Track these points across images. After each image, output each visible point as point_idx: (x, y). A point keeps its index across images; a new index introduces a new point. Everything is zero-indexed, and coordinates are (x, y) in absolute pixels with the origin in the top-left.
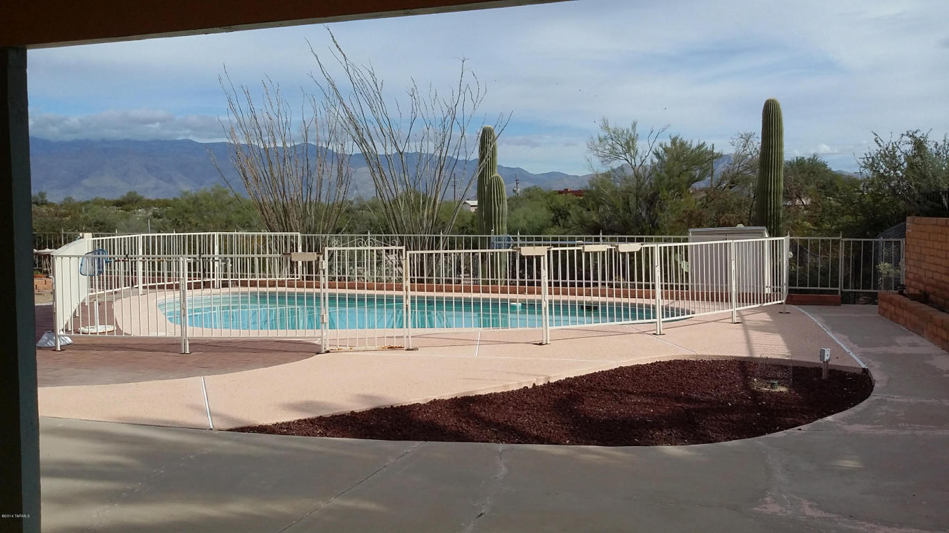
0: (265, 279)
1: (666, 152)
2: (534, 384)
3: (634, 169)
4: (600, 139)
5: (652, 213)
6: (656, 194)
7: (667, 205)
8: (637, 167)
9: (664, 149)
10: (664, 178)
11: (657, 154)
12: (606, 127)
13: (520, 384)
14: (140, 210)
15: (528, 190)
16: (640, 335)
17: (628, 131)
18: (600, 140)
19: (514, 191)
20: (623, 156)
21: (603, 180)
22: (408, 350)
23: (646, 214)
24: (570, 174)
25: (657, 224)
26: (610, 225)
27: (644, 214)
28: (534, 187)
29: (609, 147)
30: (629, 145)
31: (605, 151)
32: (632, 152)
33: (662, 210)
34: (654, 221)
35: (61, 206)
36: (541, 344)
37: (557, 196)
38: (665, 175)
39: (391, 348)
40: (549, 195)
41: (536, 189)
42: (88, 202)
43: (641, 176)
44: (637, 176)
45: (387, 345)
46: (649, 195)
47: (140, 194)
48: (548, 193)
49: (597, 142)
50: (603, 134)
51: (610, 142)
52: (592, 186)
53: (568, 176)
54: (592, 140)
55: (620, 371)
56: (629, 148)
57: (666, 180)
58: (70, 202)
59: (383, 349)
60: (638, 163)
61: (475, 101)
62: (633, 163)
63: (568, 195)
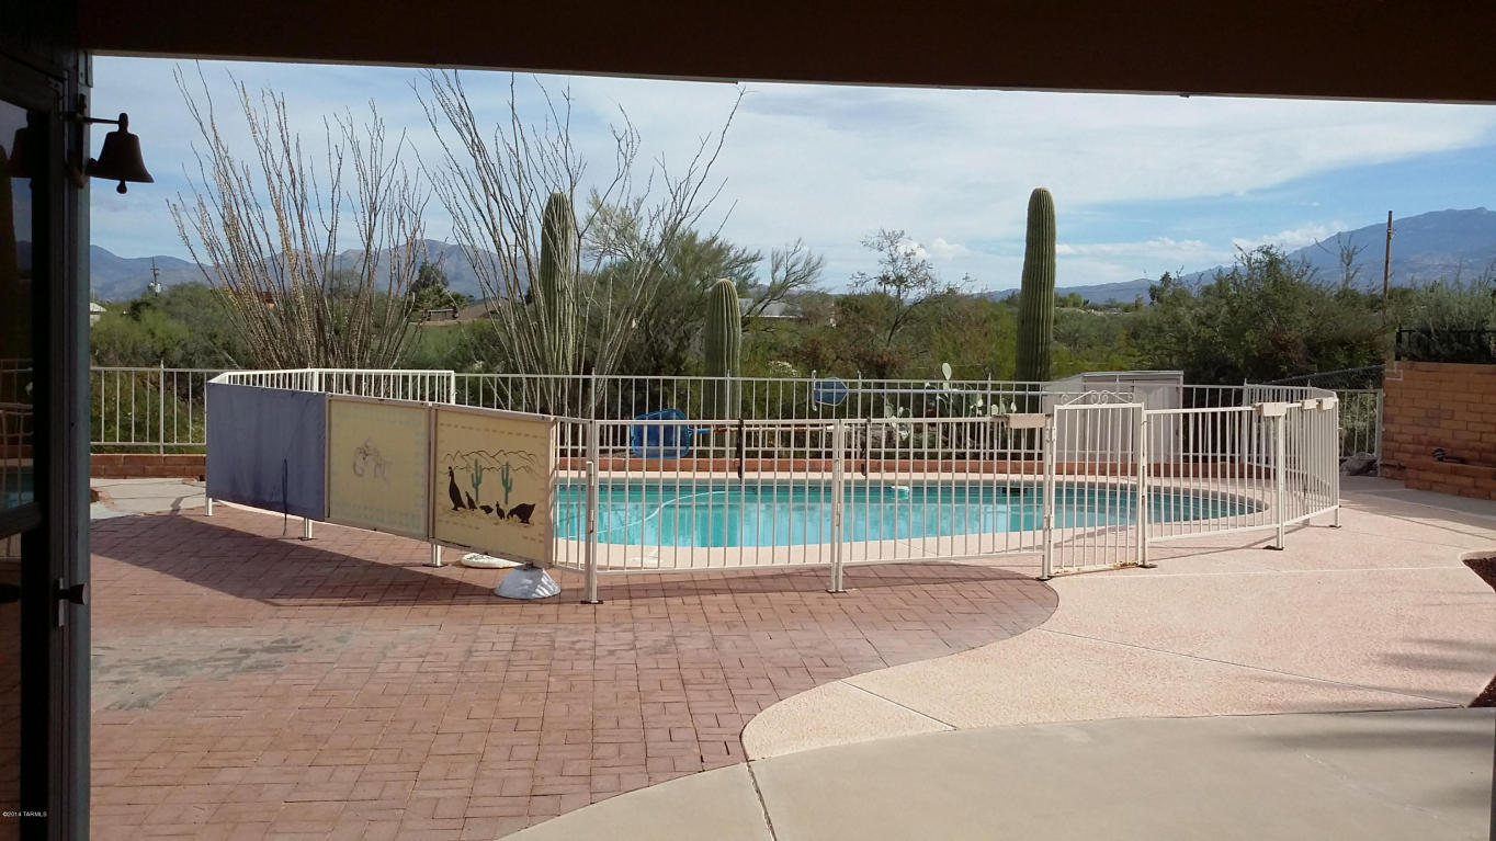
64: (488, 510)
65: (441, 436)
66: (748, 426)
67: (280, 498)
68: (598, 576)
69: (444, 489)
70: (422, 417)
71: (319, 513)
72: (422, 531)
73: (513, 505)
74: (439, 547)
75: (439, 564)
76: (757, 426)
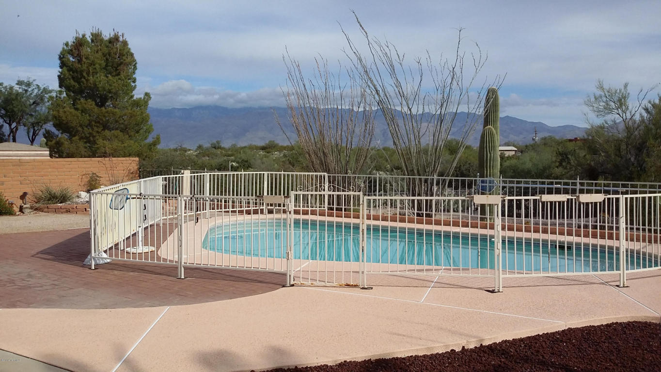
0: (299, 208)
1: (654, 107)
2: (463, 347)
3: (625, 122)
4: (595, 97)
5: (640, 158)
6: (644, 143)
7: (654, 152)
8: (627, 120)
9: (653, 105)
10: (651, 129)
11: (646, 110)
12: (601, 87)
13: (447, 346)
14: (276, 153)
15: (545, 139)
16: (602, 286)
17: (620, 91)
18: (596, 99)
19: (533, 139)
20: (616, 111)
21: (597, 131)
22: (363, 288)
23: (635, 159)
24: (580, 127)
25: (645, 168)
26: (602, 168)
27: (632, 159)
28: (549, 136)
29: (604, 104)
30: (621, 102)
31: (600, 107)
32: (624, 107)
33: (648, 156)
34: (642, 165)
35: (229, 149)
36: (493, 292)
37: (568, 143)
38: (653, 127)
39: (348, 285)
40: (562, 142)
41: (551, 138)
42: (245, 147)
43: (631, 127)
44: (628, 128)
45: (343, 283)
46: (638, 142)
47: (276, 142)
48: (560, 141)
49: (593, 99)
50: (599, 93)
51: (604, 99)
52: (588, 136)
53: (579, 128)
54: (588, 98)
55: (568, 334)
56: (621, 104)
57: (653, 131)
58: (234, 147)
60: (629, 116)
61: (477, 66)
62: (624, 117)
63: (578, 142)
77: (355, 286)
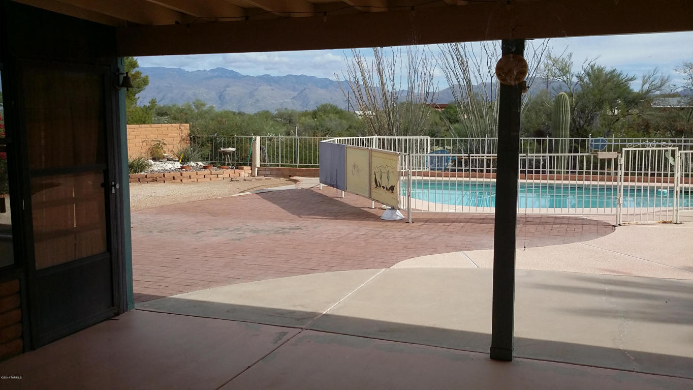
17: (563, 60)
18: (546, 66)
20: (561, 78)
22: (676, 223)
30: (566, 70)
32: (568, 75)
39: (665, 222)
45: (661, 221)
56: (567, 72)
59: (659, 223)
64: (384, 187)
65: (373, 160)
66: (472, 157)
67: (335, 183)
68: (412, 213)
69: (373, 180)
70: (367, 153)
71: (344, 189)
72: (367, 195)
73: (389, 186)
74: (373, 202)
75: (373, 207)
76: (476, 157)
77: (670, 222)
